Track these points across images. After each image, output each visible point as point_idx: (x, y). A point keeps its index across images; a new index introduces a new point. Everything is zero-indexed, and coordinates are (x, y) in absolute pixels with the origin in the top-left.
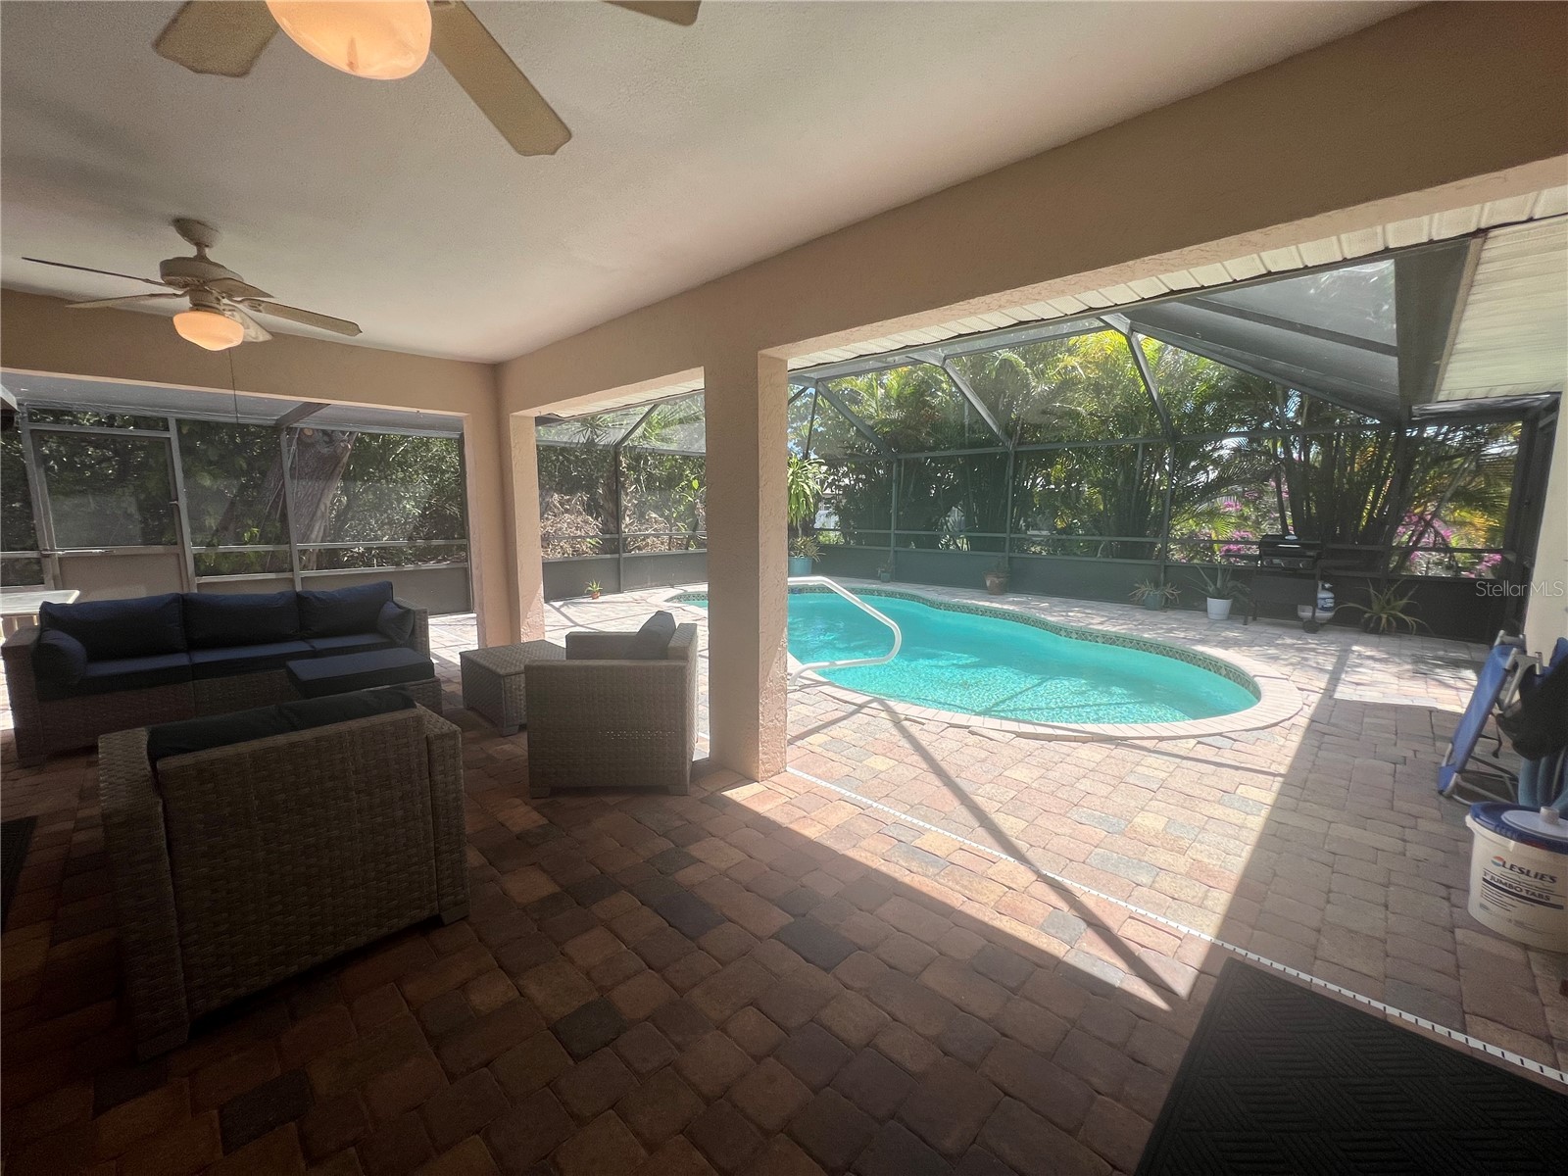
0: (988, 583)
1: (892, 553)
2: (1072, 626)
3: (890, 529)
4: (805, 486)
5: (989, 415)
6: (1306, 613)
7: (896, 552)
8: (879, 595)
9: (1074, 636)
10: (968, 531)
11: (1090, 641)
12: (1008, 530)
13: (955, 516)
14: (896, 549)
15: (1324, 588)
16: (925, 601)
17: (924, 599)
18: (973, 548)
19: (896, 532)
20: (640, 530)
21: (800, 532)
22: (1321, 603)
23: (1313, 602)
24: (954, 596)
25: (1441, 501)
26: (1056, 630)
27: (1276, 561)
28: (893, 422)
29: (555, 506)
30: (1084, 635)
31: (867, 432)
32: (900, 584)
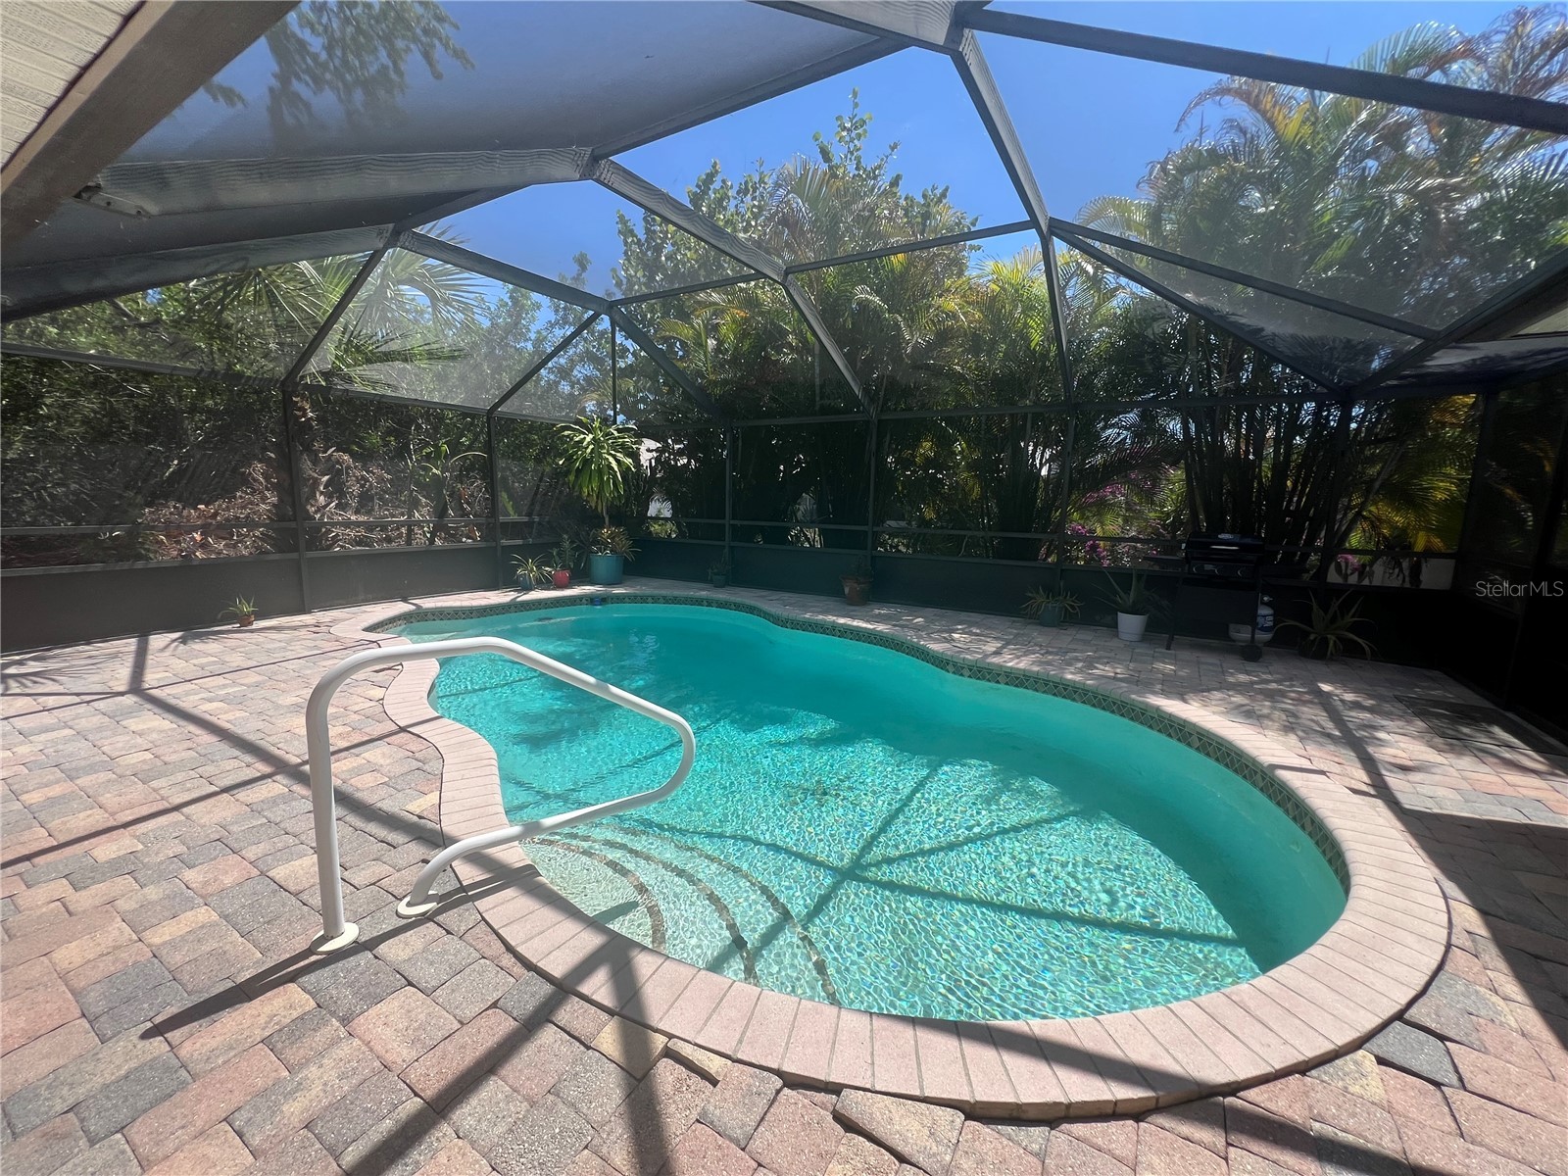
0: (847, 590)
1: (726, 550)
2: (964, 659)
3: (724, 518)
4: (611, 459)
5: (846, 367)
6: (1242, 634)
7: (731, 548)
8: (709, 605)
9: (967, 672)
10: (822, 522)
11: (989, 680)
12: (870, 524)
13: (806, 504)
14: (732, 544)
15: (1263, 603)
16: (767, 616)
17: (765, 613)
18: (826, 544)
19: (732, 522)
20: (393, 516)
21: (607, 520)
22: (1260, 620)
23: (1251, 620)
24: (805, 608)
25: (1366, 494)
26: (941, 662)
27: (1208, 567)
28: (725, 382)
29: (255, 480)
30: (981, 672)
31: (696, 394)
32: (738, 590)
